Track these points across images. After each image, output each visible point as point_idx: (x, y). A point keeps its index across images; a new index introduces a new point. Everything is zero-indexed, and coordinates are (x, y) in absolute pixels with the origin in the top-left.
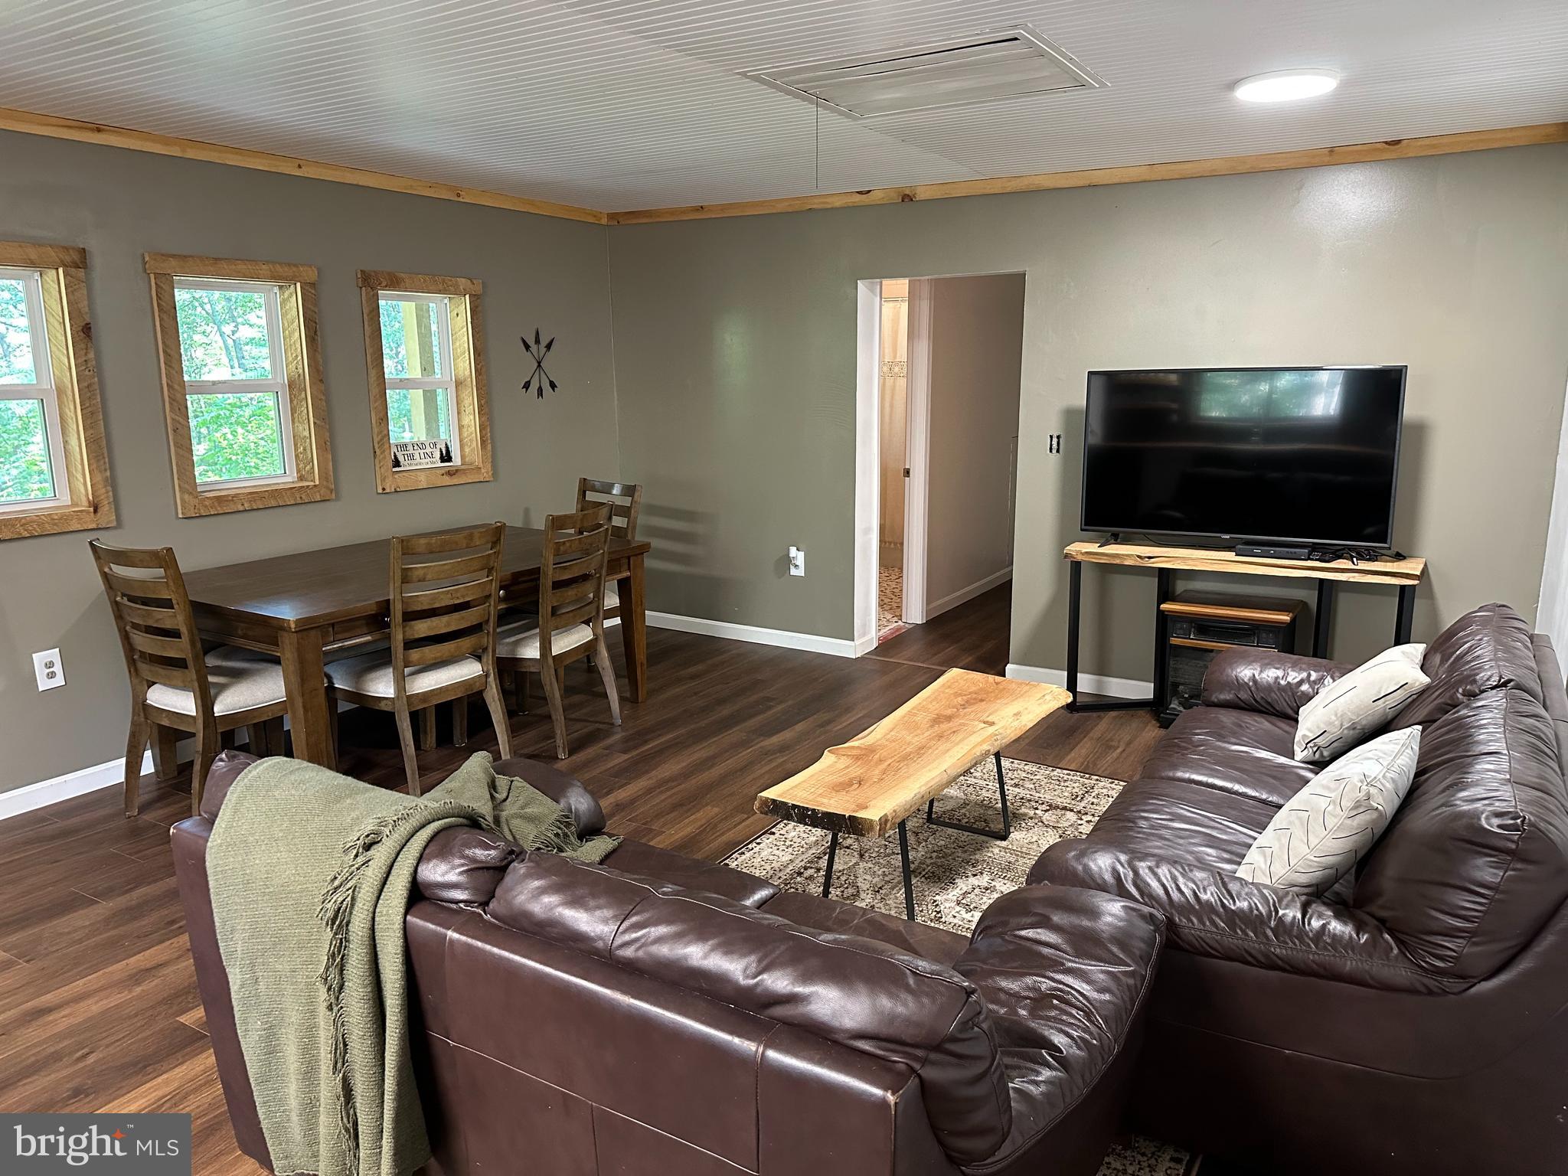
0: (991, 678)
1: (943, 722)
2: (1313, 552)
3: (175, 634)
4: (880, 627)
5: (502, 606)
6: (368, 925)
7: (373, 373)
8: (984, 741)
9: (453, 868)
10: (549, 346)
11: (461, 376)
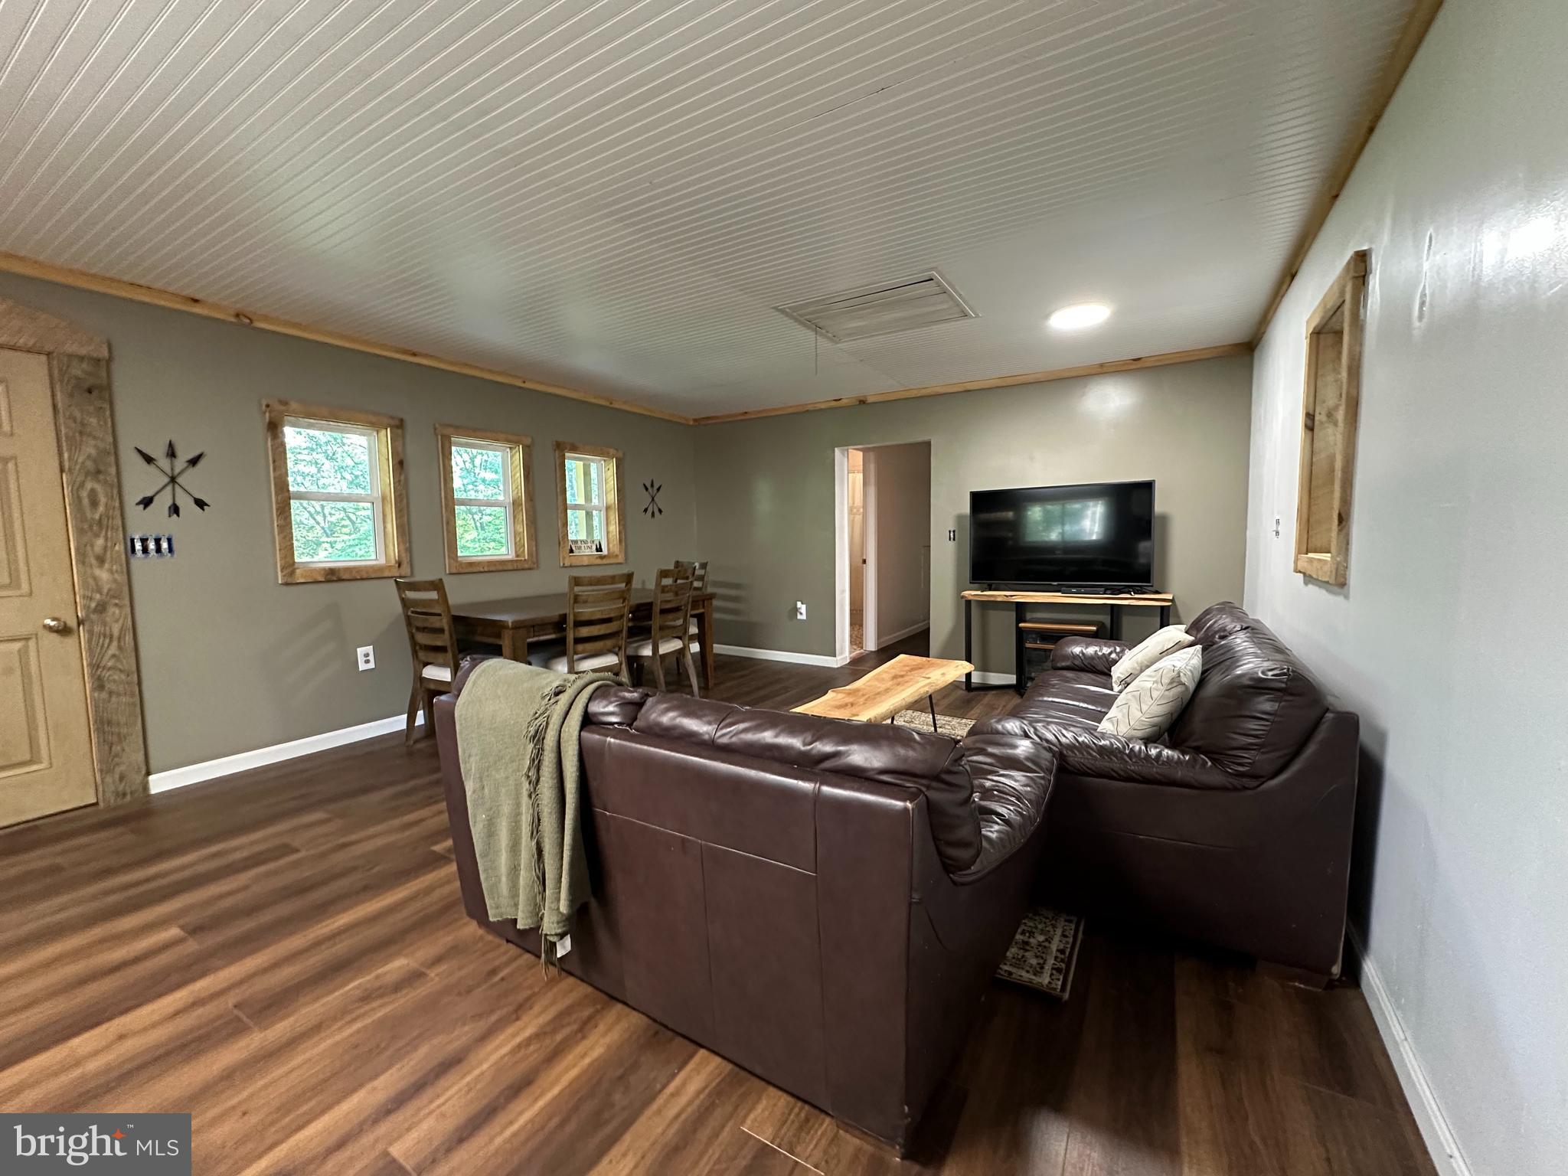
0: (924, 659)
1: (898, 679)
2: (1108, 590)
3: (441, 631)
4: (850, 653)
5: (630, 624)
6: (556, 738)
7: (560, 498)
8: (925, 686)
9: (611, 703)
10: (658, 489)
11: (609, 503)
